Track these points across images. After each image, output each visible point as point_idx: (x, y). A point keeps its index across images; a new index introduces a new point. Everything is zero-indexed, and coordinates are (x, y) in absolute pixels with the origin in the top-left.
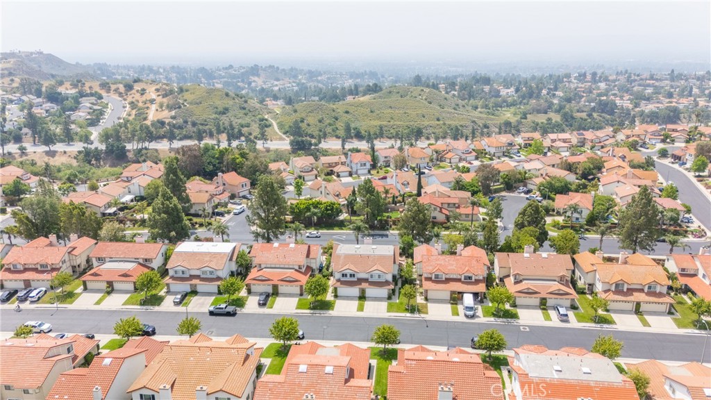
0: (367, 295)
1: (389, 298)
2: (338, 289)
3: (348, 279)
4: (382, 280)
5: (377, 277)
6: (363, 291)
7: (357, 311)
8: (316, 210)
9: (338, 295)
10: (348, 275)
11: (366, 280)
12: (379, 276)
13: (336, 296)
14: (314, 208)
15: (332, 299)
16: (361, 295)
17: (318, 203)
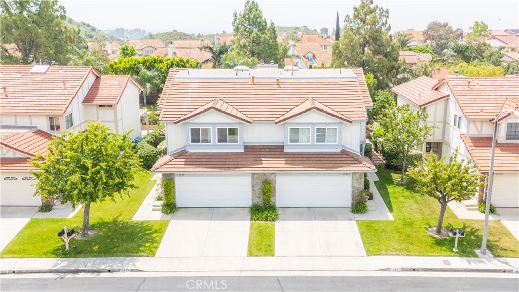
0: (280, 199)
1: (359, 207)
2: (178, 180)
3: (213, 147)
4: (330, 146)
5: (313, 135)
6: (266, 188)
7: (250, 254)
8: (150, 73)
9: (179, 204)
10: (214, 136)
11: (276, 150)
12: (321, 135)
13: (170, 207)
14: (149, 68)
15: (158, 216)
16: (259, 201)
17: (155, 61)
